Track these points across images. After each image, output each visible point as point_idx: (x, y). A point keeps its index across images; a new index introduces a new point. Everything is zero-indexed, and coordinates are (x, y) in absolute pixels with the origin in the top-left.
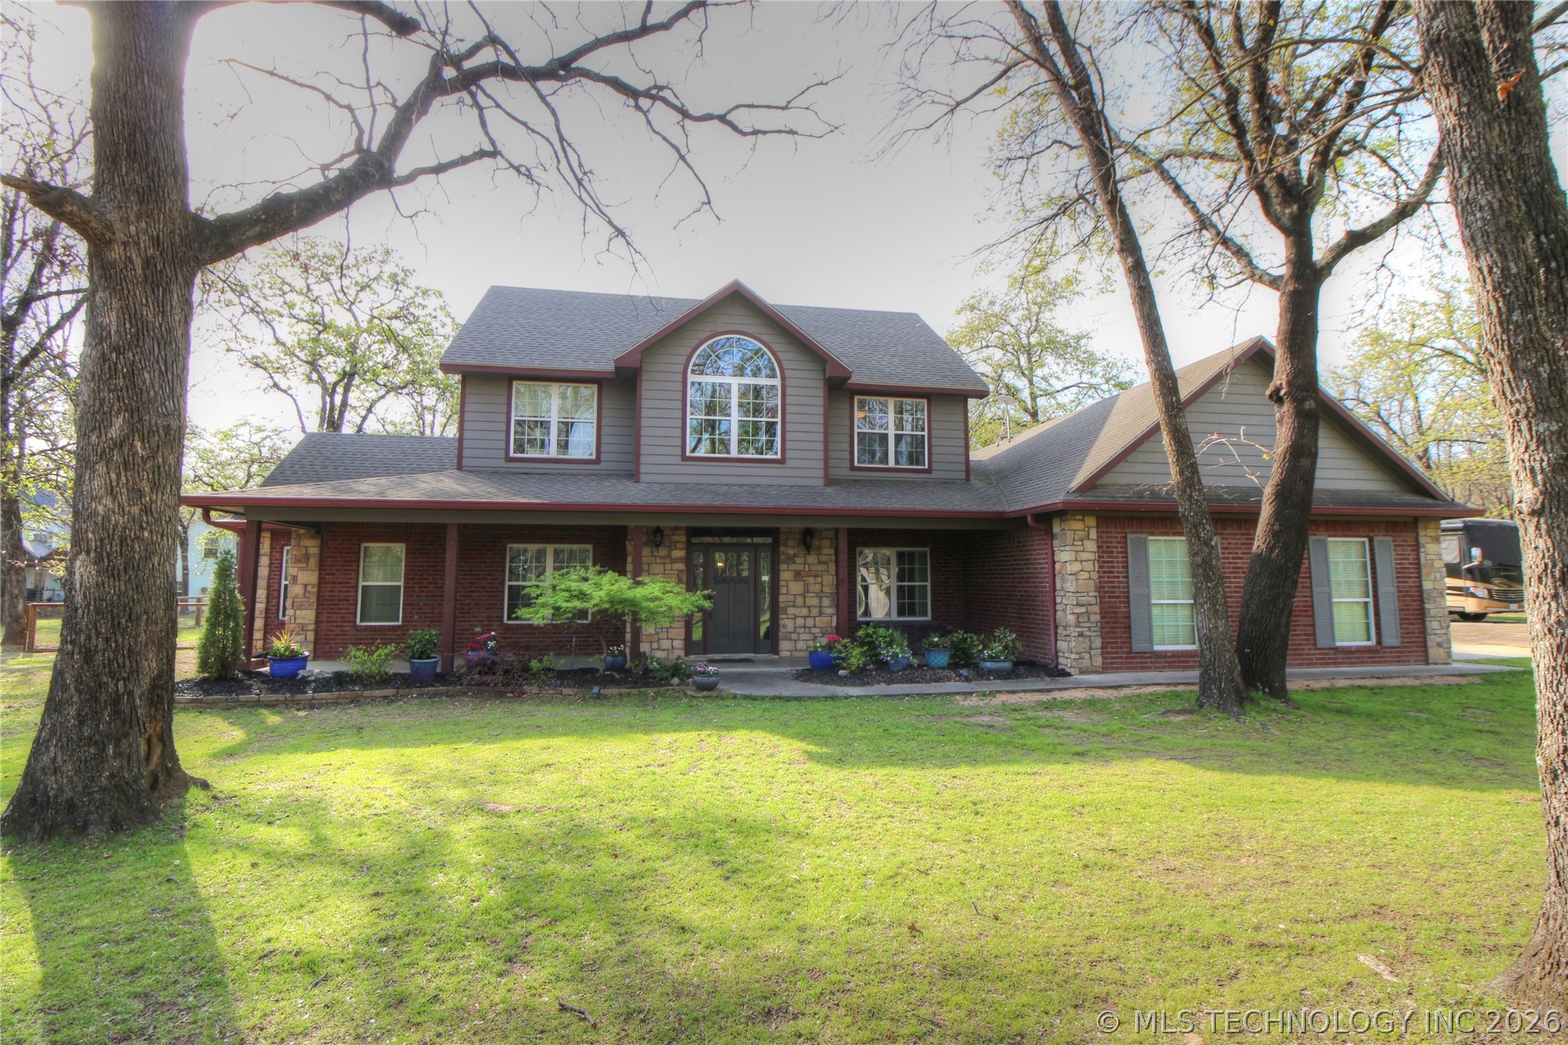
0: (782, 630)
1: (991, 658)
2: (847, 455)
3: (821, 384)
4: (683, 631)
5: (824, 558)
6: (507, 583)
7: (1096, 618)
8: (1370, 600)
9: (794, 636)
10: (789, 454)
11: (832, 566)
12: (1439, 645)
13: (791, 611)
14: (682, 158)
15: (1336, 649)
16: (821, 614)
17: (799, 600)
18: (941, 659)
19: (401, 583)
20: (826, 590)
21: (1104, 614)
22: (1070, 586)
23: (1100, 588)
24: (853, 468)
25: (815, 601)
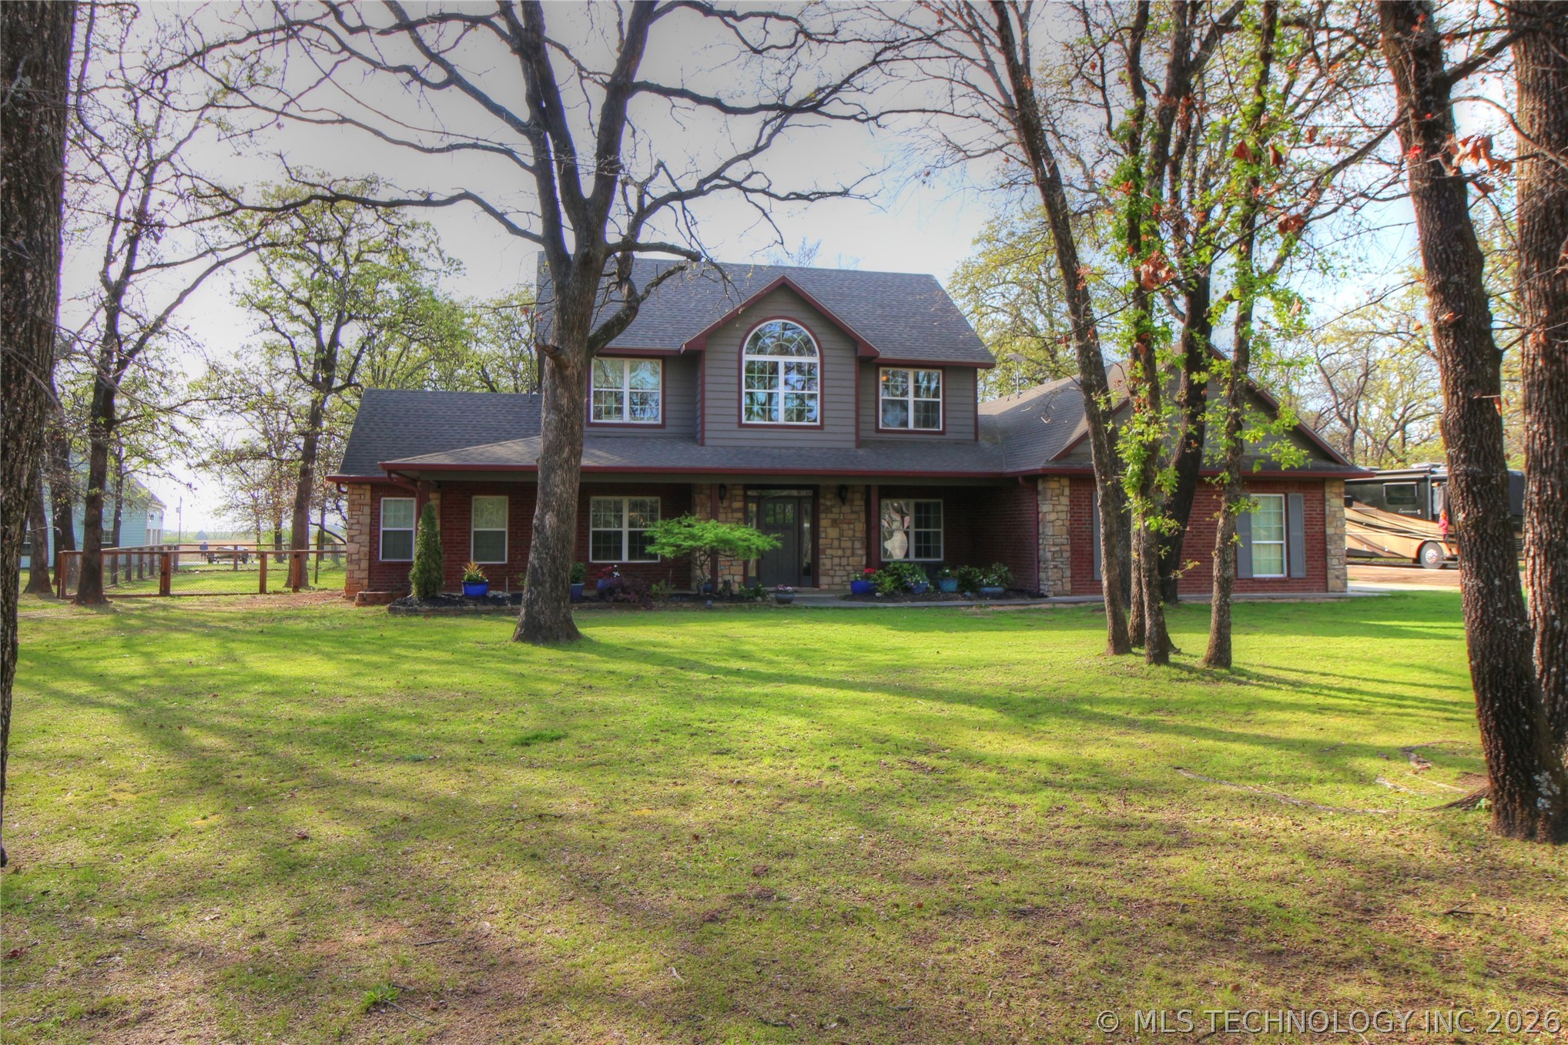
0: (822, 568)
1: (988, 585)
2: (873, 419)
3: (853, 361)
4: (741, 568)
5: (856, 509)
6: (592, 529)
7: (1067, 554)
8: (1284, 542)
9: (831, 573)
10: (826, 422)
11: (863, 516)
12: (1337, 577)
13: (829, 552)
14: (765, 215)
15: (1254, 580)
16: (853, 554)
17: (836, 543)
18: (951, 585)
19: (506, 529)
20: (858, 534)
21: (1073, 551)
22: (1049, 531)
23: (1071, 532)
24: (878, 430)
25: (848, 544)
